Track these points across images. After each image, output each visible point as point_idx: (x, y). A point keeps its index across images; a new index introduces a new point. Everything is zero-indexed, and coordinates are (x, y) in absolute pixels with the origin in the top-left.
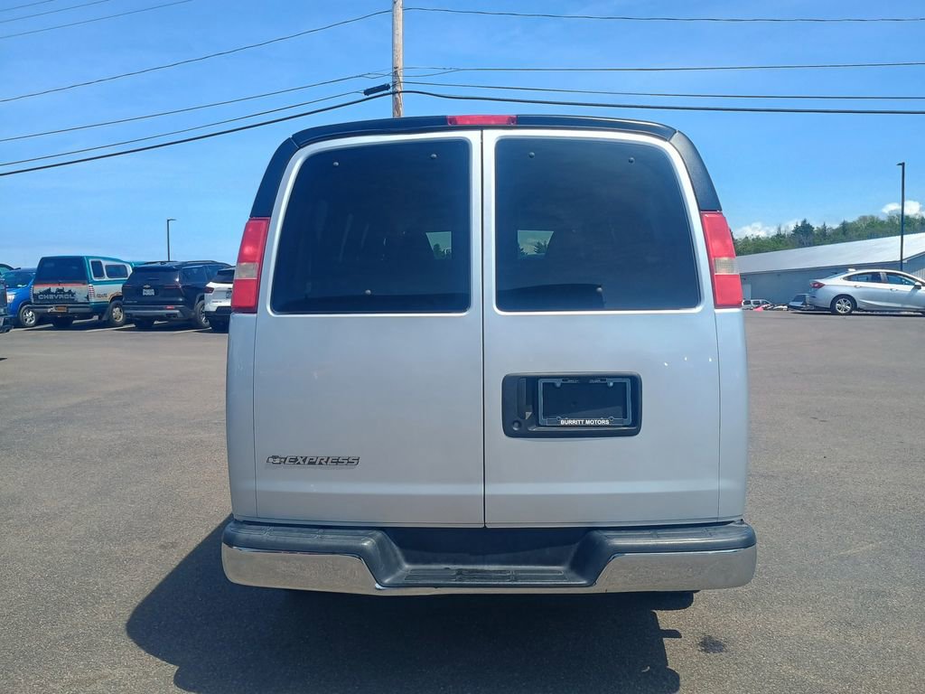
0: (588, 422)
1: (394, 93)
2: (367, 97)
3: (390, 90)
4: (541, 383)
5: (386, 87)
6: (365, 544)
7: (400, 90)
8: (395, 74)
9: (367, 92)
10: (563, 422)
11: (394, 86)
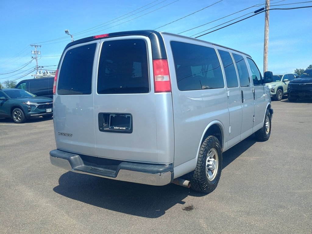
0: (120, 128)
1: (265, 11)
2: (255, 14)
3: (264, 10)
4: (110, 115)
5: (263, 9)
6: (72, 158)
7: (268, 9)
8: (266, 4)
9: (255, 12)
10: (115, 128)
11: (266, 7)
